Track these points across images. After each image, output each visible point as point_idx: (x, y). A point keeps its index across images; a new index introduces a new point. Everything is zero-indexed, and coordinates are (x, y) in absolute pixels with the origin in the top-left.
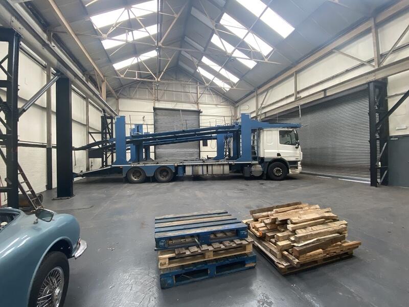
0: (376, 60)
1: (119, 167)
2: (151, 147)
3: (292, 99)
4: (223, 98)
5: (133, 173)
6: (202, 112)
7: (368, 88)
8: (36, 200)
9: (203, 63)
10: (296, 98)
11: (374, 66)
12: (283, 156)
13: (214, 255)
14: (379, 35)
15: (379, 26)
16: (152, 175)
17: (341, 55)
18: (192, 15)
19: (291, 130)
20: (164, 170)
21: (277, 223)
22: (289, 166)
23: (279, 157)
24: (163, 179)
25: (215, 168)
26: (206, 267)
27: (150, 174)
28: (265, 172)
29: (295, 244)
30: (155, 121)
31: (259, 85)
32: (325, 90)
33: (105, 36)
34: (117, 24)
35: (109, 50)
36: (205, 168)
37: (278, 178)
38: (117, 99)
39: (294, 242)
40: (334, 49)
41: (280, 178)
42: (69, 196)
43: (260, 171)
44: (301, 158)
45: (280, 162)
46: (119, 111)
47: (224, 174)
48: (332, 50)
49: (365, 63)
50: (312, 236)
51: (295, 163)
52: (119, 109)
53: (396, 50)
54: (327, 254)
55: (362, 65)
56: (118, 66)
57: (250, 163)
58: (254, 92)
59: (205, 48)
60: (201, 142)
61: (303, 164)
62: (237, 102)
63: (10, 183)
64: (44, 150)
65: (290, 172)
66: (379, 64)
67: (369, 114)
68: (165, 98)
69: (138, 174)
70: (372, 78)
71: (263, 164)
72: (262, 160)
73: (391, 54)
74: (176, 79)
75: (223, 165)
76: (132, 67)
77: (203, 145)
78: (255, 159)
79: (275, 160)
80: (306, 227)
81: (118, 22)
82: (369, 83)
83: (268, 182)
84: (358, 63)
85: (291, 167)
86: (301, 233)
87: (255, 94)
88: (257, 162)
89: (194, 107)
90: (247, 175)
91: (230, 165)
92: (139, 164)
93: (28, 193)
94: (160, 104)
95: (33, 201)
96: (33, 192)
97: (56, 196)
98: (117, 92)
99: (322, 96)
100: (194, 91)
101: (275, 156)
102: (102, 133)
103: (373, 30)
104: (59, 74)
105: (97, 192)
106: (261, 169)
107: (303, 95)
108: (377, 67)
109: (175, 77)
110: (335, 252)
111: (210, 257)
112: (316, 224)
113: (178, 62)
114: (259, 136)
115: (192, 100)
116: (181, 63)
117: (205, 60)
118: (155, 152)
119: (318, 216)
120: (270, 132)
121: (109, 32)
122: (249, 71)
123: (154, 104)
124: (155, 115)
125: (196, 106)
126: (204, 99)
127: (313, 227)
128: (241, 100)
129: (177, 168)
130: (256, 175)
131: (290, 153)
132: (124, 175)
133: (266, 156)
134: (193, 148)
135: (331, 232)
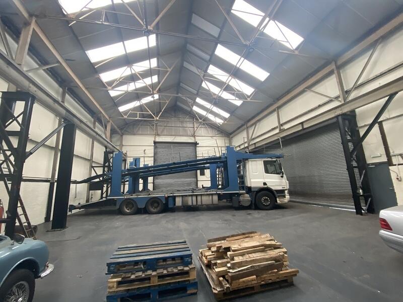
0: (341, 96)
1: (113, 199)
2: (149, 178)
3: (277, 131)
4: (218, 131)
5: (127, 205)
6: (198, 144)
7: (338, 121)
8: (31, 231)
9: (197, 102)
10: (280, 130)
11: (340, 101)
12: (269, 185)
13: (158, 281)
14: (342, 75)
15: (339, 68)
16: (143, 207)
17: (312, 93)
18: (185, 67)
19: (275, 160)
20: (154, 201)
21: (220, 251)
22: (277, 195)
23: (266, 186)
24: (153, 210)
25: (204, 198)
26: (148, 292)
27: (141, 206)
28: (253, 202)
29: (231, 271)
30: (155, 154)
31: (248, 119)
32: (302, 123)
33: (109, 88)
34: (121, 78)
35: (114, 97)
36: (194, 198)
37: (267, 208)
38: (122, 136)
39: (230, 268)
40: (306, 88)
41: (268, 207)
42: (62, 228)
43: (248, 201)
44: (287, 187)
45: (266, 191)
46: (123, 145)
47: (213, 204)
48: (304, 89)
49: (333, 99)
50: (247, 263)
51: (282, 191)
52: (123, 144)
53: (357, 87)
54: (263, 281)
55: (331, 101)
56: (122, 109)
57: (238, 193)
58: (244, 125)
59: (198, 91)
60: (199, 172)
61: (290, 193)
62: (231, 134)
63: (10, 215)
64: (48, 184)
65: (278, 202)
66: (345, 99)
67: (342, 143)
68: (165, 133)
69: (131, 206)
70: (339, 112)
71: (250, 194)
72: (249, 190)
73: (354, 90)
74: (175, 117)
75: (212, 195)
76: (135, 109)
77: (201, 175)
78: (243, 188)
79: (261, 190)
80: (244, 255)
81: (122, 76)
82: (337, 117)
83: (257, 211)
84: (327, 99)
85: (279, 196)
86: (237, 259)
87: (245, 126)
88: (245, 192)
89: (192, 140)
90: (236, 205)
91: (219, 195)
92: (132, 196)
93: (24, 224)
94: (161, 138)
95: (28, 232)
96: (29, 223)
97: (51, 228)
98: (121, 129)
99: (300, 128)
100: (191, 125)
101: (262, 185)
102: (104, 167)
103: (336, 72)
104: (66, 121)
105: (89, 224)
106: (250, 198)
107: (286, 127)
108: (343, 102)
109: (174, 115)
110: (271, 279)
111: (155, 282)
112: (255, 252)
113: (176, 102)
114: (244, 167)
115: (189, 133)
116: (179, 103)
117: (198, 100)
118: (153, 183)
119: (258, 244)
120: (255, 162)
121: (114, 85)
122: (236, 107)
123: (155, 139)
124: (155, 147)
125: (193, 138)
126: (200, 132)
127: (250, 255)
128: (234, 131)
129: (167, 198)
130: (244, 205)
131: (276, 182)
132: (118, 207)
133: (253, 185)
134: (190, 178)
135: (267, 260)
